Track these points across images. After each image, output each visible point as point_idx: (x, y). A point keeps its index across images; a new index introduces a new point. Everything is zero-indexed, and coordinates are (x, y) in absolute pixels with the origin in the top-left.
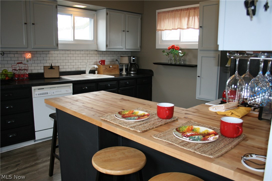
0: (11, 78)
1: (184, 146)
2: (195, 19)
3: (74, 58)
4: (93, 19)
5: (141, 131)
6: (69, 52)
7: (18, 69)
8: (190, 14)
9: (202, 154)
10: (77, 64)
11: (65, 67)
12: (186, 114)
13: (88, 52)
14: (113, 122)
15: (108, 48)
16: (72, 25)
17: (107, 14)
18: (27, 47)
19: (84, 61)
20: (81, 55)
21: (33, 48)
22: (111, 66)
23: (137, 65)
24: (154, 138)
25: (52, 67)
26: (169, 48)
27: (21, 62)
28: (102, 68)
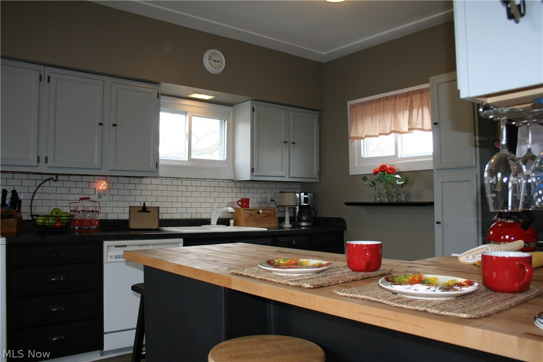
0: (66, 223)
1: (402, 304)
2: (424, 112)
3: (189, 194)
4: (226, 122)
5: (311, 285)
6: (179, 182)
7: (82, 210)
8: (414, 102)
9: (442, 313)
10: (194, 205)
11: (170, 210)
12: (409, 267)
13: (216, 184)
14: (255, 276)
15: (254, 175)
16: (187, 132)
17: (253, 110)
18: (100, 168)
19: (208, 200)
20: (203, 189)
21: (111, 170)
22: (261, 211)
23: (312, 210)
24: (338, 295)
25: (144, 209)
26: (374, 171)
27: (87, 196)
28: (244, 213)
